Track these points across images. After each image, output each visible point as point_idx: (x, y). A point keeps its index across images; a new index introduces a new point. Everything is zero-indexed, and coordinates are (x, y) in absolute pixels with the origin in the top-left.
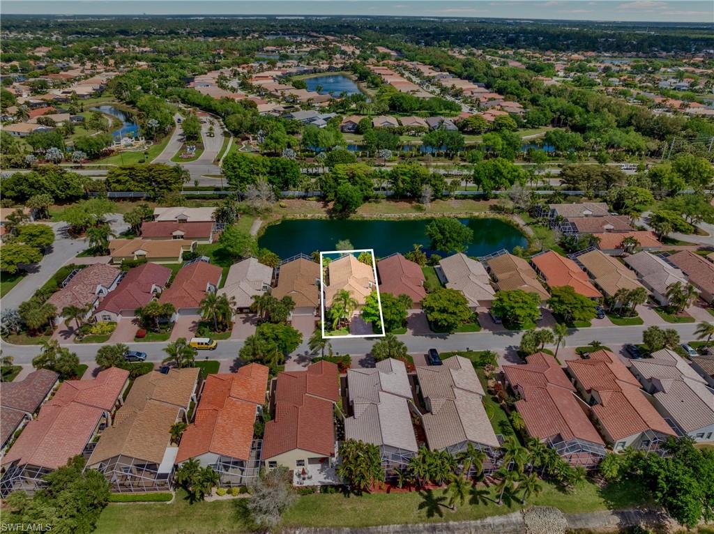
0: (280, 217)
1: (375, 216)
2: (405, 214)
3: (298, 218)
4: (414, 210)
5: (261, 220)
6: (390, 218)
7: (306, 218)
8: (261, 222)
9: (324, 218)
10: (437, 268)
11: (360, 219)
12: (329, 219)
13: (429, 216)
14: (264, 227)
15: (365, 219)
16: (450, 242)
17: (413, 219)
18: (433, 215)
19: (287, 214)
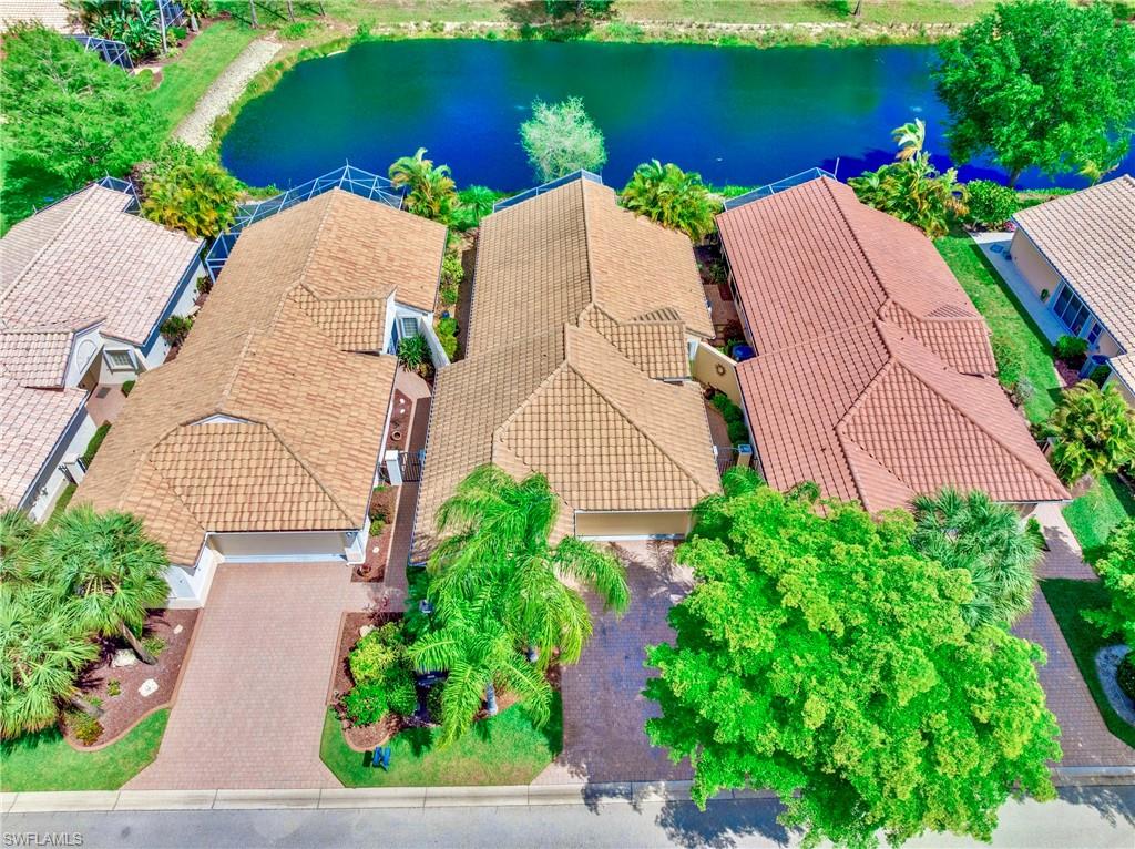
0: (349, 32)
1: (682, 30)
2: (787, 26)
3: (412, 36)
4: (817, 14)
5: (280, 39)
6: (733, 37)
7: (438, 35)
8: (279, 46)
9: (500, 36)
10: (995, 247)
11: (627, 40)
12: (516, 39)
13: (871, 33)
14: (280, 65)
15: (647, 40)
16: (1071, 118)
17: (815, 42)
18: (885, 31)
19: (374, 24)
